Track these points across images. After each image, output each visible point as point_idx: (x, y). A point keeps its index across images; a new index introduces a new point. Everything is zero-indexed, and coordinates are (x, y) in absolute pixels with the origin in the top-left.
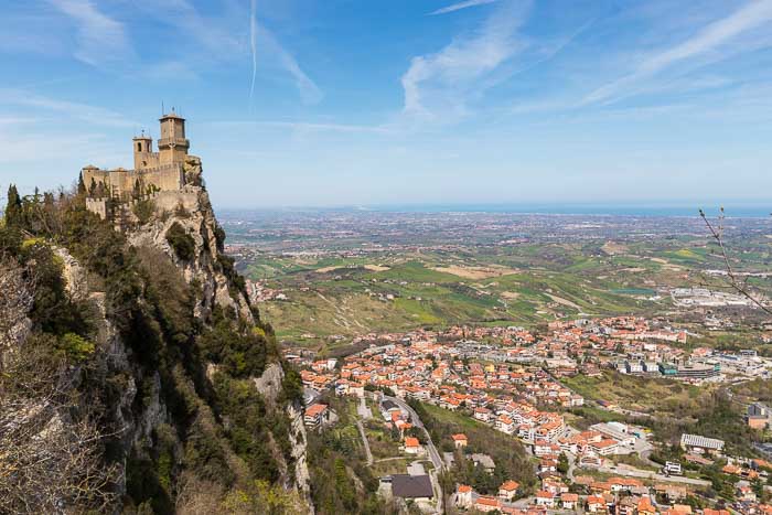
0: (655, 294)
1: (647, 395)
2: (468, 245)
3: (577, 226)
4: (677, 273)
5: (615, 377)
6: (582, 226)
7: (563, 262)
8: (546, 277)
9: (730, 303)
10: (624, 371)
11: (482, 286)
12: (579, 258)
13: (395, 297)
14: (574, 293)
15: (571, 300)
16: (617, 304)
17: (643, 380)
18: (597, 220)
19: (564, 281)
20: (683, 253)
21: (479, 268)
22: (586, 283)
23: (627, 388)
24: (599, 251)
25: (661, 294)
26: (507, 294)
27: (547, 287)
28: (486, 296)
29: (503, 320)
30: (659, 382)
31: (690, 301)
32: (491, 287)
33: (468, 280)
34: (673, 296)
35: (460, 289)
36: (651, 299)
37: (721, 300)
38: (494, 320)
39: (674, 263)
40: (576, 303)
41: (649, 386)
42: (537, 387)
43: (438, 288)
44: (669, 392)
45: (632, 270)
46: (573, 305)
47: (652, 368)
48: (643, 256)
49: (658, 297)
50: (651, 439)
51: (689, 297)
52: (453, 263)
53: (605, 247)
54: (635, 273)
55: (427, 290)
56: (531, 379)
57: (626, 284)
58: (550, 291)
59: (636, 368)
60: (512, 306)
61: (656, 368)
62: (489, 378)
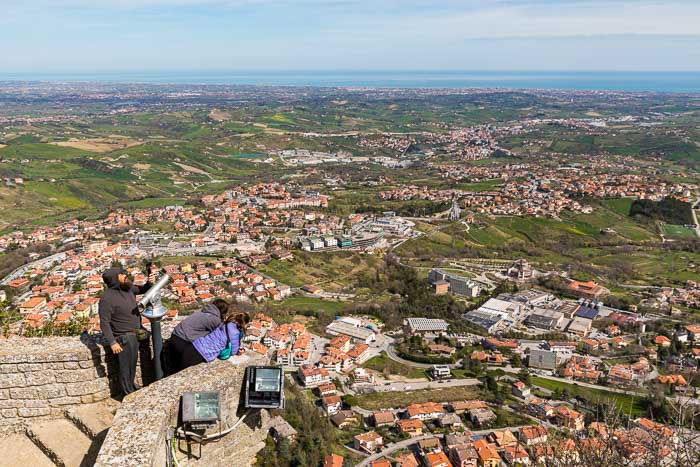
0: (268, 157)
1: (337, 271)
2: (80, 115)
3: (179, 95)
4: (282, 137)
5: (304, 257)
6: (184, 94)
7: (178, 130)
8: (172, 146)
9: (326, 160)
10: (308, 249)
11: (112, 160)
12: (192, 125)
13: (24, 180)
14: (201, 160)
15: (199, 167)
16: (240, 169)
17: (327, 255)
18: (195, 87)
19: (189, 149)
20: (278, 117)
21: (101, 140)
22: (208, 150)
23: (318, 267)
24: (208, 119)
25: (272, 156)
26: (139, 166)
27: (175, 156)
28: (118, 170)
29: (151, 197)
30: (341, 255)
31: (296, 160)
32: (121, 161)
33: (96, 154)
34: (282, 157)
35: (88, 164)
36: (266, 161)
37: (319, 158)
38: (142, 199)
39: (272, 127)
40: (204, 170)
41: (334, 260)
42: (241, 281)
43: (65, 164)
44: (352, 265)
45: (243, 135)
46: (203, 172)
47: (332, 242)
48: (246, 122)
49: (271, 159)
50: (384, 329)
51: (294, 157)
52: (72, 135)
53: (213, 114)
54: (247, 138)
55: (53, 166)
56: (231, 273)
57: (242, 148)
58: (179, 160)
59: (319, 244)
60: (147, 178)
61: (335, 242)
62: (190, 280)
